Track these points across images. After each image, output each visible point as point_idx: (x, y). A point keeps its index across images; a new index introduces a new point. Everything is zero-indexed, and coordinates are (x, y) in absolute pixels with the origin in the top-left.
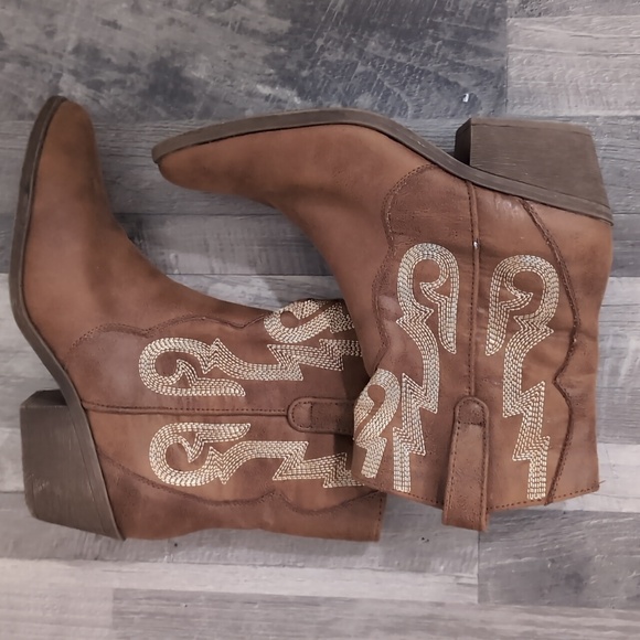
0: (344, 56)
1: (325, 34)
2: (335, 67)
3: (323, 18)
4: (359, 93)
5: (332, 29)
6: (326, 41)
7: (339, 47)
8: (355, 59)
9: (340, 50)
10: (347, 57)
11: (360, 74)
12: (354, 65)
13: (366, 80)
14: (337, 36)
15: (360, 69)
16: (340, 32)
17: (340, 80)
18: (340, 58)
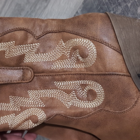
0: (122, 8)
1: (111, 9)
2: (123, 13)
3: (106, 7)
4: (137, 10)
5: (111, 6)
6: (113, 10)
7: (118, 7)
8: (125, 5)
9: (119, 7)
10: (122, 7)
11: (131, 6)
12: (127, 6)
13: (134, 5)
14: (114, 6)
15: (129, 5)
16: (114, 4)
17: (128, 14)
18: (121, 9)
